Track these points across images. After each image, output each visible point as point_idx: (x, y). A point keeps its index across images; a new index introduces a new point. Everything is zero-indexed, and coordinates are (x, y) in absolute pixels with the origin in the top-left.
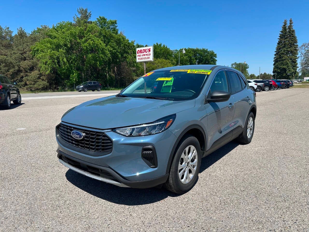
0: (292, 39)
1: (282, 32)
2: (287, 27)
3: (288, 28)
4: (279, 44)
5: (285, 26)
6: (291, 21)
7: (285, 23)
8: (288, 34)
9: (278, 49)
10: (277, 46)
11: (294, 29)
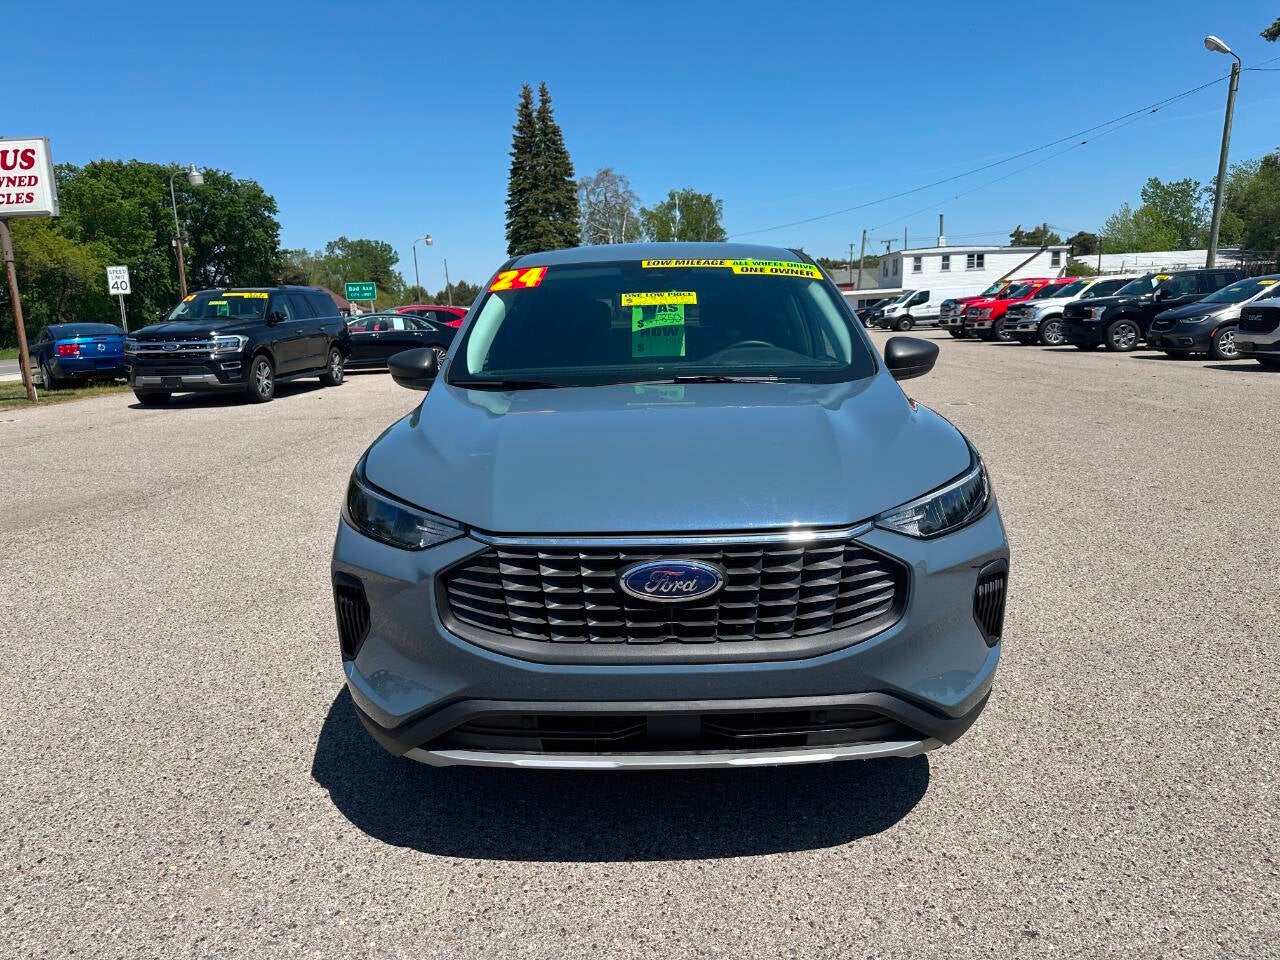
0: (556, 158)
1: (520, 129)
2: (535, 114)
3: (538, 118)
4: (514, 172)
5: (525, 106)
6: (543, 92)
7: (527, 96)
8: (541, 141)
9: (517, 192)
10: (510, 181)
11: (557, 123)
